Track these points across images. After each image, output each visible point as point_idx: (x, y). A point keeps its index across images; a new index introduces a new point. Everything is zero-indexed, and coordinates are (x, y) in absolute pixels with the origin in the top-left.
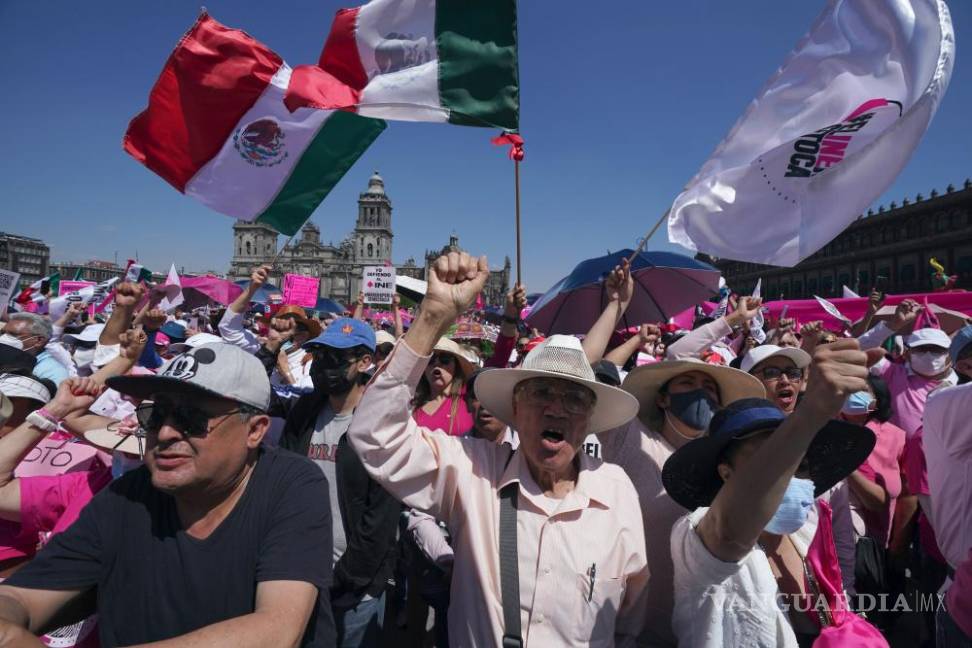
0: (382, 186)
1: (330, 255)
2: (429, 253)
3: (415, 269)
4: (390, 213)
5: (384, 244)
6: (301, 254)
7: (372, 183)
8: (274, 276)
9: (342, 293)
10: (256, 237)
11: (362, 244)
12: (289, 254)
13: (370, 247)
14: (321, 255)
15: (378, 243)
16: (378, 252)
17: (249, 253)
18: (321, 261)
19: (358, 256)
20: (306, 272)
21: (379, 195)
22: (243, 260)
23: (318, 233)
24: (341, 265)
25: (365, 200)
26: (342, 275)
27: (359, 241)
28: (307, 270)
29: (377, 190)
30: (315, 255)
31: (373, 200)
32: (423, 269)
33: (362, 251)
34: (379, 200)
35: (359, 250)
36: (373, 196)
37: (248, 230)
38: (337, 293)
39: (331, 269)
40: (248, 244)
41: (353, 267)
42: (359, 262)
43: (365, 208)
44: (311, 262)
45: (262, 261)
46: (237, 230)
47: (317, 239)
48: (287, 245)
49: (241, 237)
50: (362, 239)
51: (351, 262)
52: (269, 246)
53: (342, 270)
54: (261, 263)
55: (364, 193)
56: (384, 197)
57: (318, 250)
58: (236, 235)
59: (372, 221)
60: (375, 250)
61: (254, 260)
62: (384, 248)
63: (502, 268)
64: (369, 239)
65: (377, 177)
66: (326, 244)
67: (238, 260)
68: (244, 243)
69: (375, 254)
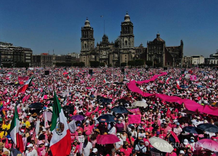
0: (129, 18)
1: (112, 46)
2: (148, 42)
3: (143, 49)
4: (133, 28)
5: (131, 40)
6: (102, 47)
7: (126, 18)
8: (94, 55)
9: (117, 59)
10: (88, 42)
11: (123, 41)
12: (98, 47)
13: (126, 42)
14: (109, 46)
15: (129, 40)
16: (129, 43)
17: (86, 47)
18: (109, 48)
19: (122, 46)
20: (104, 53)
21: (128, 22)
22: (84, 50)
23: (108, 38)
24: (116, 49)
25: (123, 25)
26: (117, 53)
27: (122, 40)
28: (105, 52)
29: (128, 20)
30: (107, 47)
31: (126, 24)
32: (146, 49)
33: (123, 43)
34: (128, 24)
35: (122, 43)
36: (126, 23)
37: (85, 40)
38: (115, 59)
39: (112, 51)
40: (85, 44)
41: (120, 50)
42: (122, 48)
43: (124, 28)
44: (106, 49)
45: (90, 50)
46: (81, 40)
47: (107, 41)
48: (97, 44)
49: (83, 42)
50: (123, 39)
51: (120, 48)
52: (92, 44)
53: (116, 51)
54: (90, 51)
55: (123, 22)
56: (130, 22)
57: (108, 45)
58: (81, 42)
59: (126, 32)
60: (128, 43)
61: (87, 50)
62: (131, 42)
63: (180, 45)
64: (126, 39)
65: (127, 16)
66: (110, 42)
67: (83, 50)
68: (84, 44)
69: (128, 44)
